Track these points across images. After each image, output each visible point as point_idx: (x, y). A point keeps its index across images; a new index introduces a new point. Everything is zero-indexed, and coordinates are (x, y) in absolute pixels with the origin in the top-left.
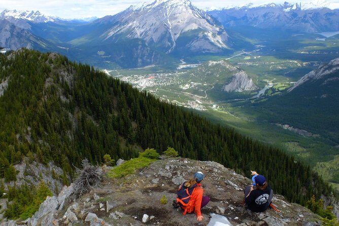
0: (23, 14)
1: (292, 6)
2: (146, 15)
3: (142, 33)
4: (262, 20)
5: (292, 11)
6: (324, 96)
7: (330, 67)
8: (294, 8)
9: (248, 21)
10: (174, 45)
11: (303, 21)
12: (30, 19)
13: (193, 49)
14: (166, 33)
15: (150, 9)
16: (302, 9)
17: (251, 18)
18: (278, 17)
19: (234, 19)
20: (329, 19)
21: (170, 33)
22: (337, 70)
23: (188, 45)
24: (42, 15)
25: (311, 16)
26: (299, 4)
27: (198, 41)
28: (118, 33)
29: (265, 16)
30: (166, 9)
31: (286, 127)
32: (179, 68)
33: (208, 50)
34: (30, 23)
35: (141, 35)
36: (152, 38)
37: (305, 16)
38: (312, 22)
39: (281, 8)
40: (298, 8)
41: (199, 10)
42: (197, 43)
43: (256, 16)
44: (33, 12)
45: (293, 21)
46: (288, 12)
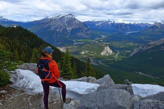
1: (111, 22)
2: (56, 21)
3: (55, 28)
4: (101, 26)
5: (111, 23)
6: (151, 58)
7: (149, 46)
10: (69, 34)
11: (117, 27)
13: (78, 36)
14: (65, 29)
15: (57, 18)
16: (115, 23)
18: (107, 25)
20: (126, 27)
21: (67, 29)
22: (152, 47)
23: (75, 34)
24: (4, 18)
25: (119, 25)
26: (114, 21)
27: (80, 33)
28: (43, 28)
30: (64, 19)
31: (140, 73)
32: (74, 44)
33: (84, 37)
35: (54, 29)
36: (59, 31)
38: (120, 28)
39: (107, 22)
41: (78, 20)
45: (113, 27)
46: (110, 24)
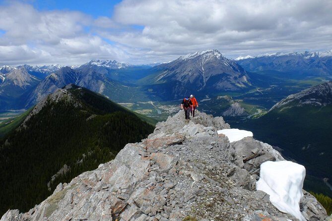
0: (104, 63)
1: (311, 55)
4: (285, 65)
8: (313, 56)
9: (274, 66)
10: (205, 85)
11: (317, 66)
12: (108, 66)
13: (217, 88)
14: (200, 76)
16: (320, 56)
17: (276, 64)
18: (298, 64)
19: (264, 65)
21: (202, 76)
23: (214, 85)
24: (117, 63)
25: (325, 62)
26: (317, 53)
27: (222, 82)
29: (287, 62)
32: (202, 101)
33: (229, 89)
34: (107, 69)
36: (189, 80)
37: (319, 63)
38: (324, 67)
39: (301, 57)
40: (317, 56)
41: (227, 59)
42: (221, 84)
43: (280, 63)
44: (111, 61)
46: (308, 60)
